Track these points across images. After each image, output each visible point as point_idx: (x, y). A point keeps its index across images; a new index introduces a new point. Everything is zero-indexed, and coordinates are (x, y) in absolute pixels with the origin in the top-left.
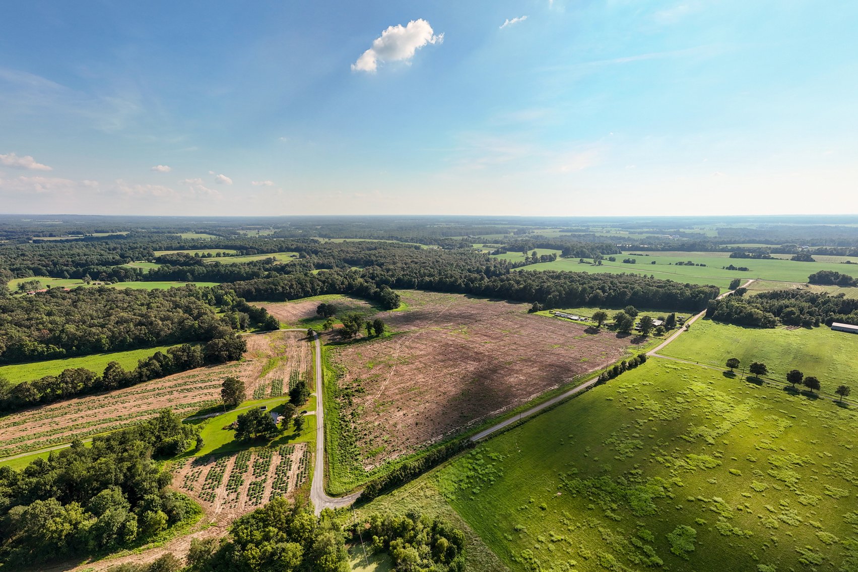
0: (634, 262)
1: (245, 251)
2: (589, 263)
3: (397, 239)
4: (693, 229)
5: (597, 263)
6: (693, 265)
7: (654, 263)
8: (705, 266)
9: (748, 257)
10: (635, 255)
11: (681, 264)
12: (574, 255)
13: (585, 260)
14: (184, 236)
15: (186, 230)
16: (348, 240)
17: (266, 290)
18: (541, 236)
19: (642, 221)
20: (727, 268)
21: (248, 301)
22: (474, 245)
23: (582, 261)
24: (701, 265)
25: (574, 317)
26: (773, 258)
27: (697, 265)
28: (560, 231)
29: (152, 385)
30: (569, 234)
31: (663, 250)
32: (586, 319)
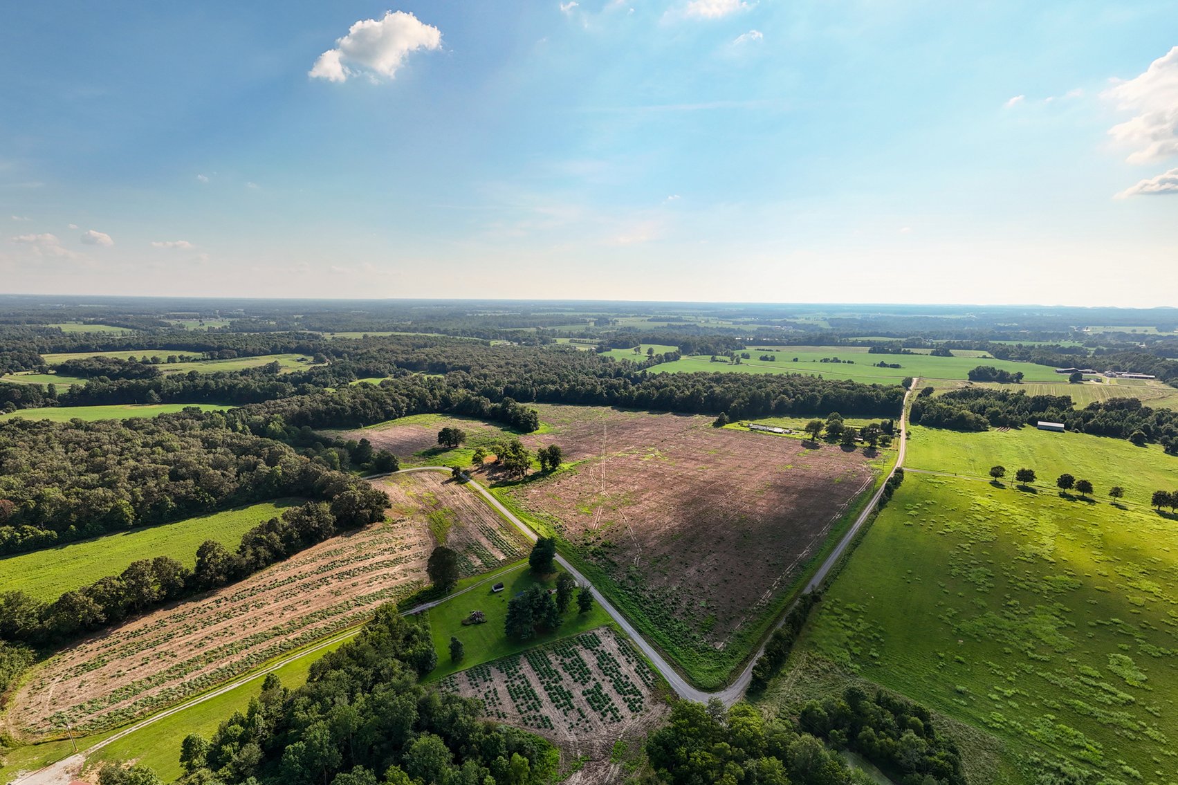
0: (773, 359)
1: (217, 353)
2: (725, 361)
3: (438, 331)
4: (797, 318)
5: (735, 361)
6: (839, 361)
7: (796, 360)
8: (852, 363)
9: (887, 352)
10: (763, 350)
11: (826, 360)
12: (698, 351)
13: (718, 357)
14: (67, 328)
15: (61, 317)
16: (370, 334)
17: (328, 412)
18: (633, 328)
19: (734, 309)
20: (878, 365)
21: (315, 428)
22: (558, 340)
23: (713, 360)
24: (849, 362)
25: (776, 430)
26: (912, 353)
27: (844, 362)
28: (649, 320)
29: (279, 572)
30: (665, 324)
31: (789, 344)
32: (791, 432)
